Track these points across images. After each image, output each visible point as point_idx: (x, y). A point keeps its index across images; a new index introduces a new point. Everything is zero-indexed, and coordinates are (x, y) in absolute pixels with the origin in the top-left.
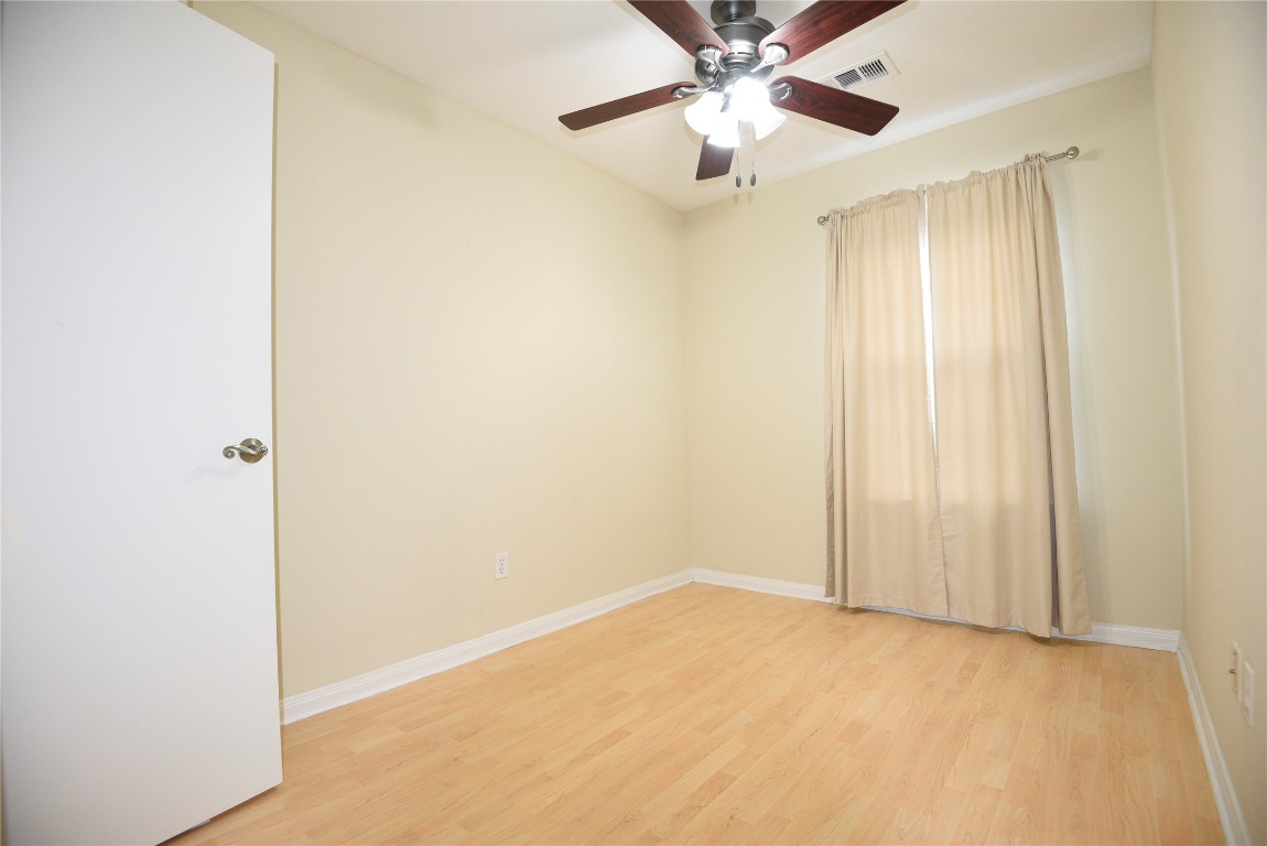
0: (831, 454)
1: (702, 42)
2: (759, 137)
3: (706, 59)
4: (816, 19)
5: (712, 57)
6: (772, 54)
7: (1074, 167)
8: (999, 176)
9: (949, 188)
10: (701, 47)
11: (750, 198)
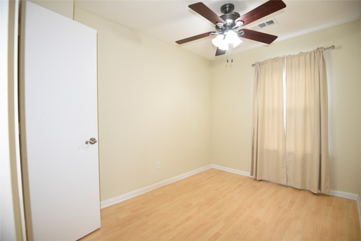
0: (254, 135)
1: (218, 21)
2: (234, 47)
3: (218, 25)
4: (253, 14)
5: (221, 25)
6: (239, 24)
7: (332, 51)
8: (309, 54)
9: (293, 57)
10: (217, 22)
11: (231, 66)
